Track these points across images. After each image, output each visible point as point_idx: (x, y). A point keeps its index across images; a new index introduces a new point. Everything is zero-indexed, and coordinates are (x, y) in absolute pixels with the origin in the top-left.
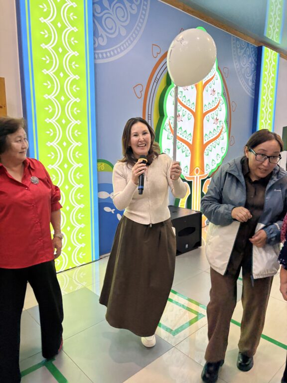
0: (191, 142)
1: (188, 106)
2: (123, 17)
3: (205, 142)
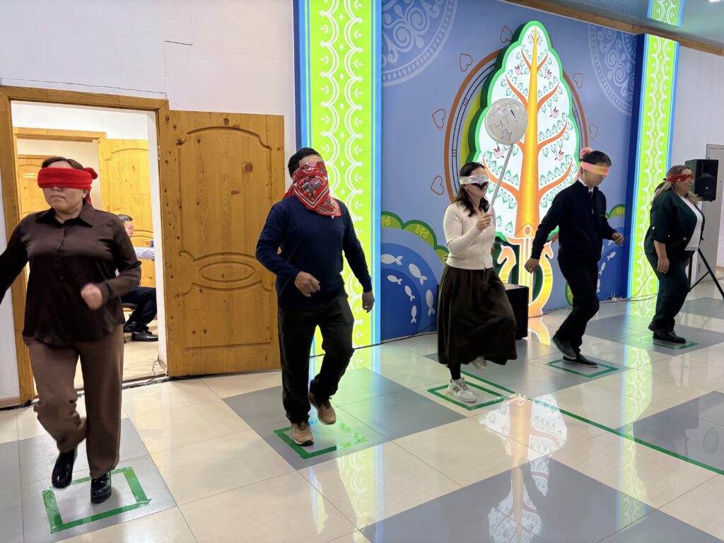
0: (517, 188)
3: (540, 187)
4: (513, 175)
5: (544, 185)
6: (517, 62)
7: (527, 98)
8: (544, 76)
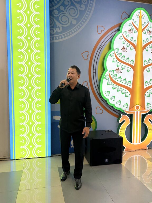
0: (131, 87)
3: (145, 87)
4: (127, 81)
5: (147, 86)
6: (129, 28)
7: (136, 44)
8: (147, 33)
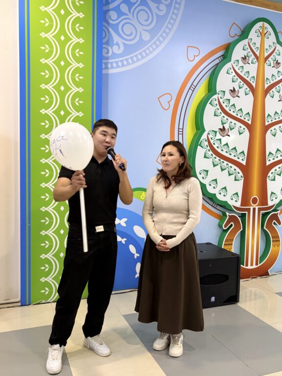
0: (244, 163)
1: (239, 117)
2: (147, 20)
3: (268, 163)
5: (272, 161)
7: (254, 85)
